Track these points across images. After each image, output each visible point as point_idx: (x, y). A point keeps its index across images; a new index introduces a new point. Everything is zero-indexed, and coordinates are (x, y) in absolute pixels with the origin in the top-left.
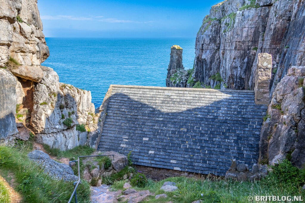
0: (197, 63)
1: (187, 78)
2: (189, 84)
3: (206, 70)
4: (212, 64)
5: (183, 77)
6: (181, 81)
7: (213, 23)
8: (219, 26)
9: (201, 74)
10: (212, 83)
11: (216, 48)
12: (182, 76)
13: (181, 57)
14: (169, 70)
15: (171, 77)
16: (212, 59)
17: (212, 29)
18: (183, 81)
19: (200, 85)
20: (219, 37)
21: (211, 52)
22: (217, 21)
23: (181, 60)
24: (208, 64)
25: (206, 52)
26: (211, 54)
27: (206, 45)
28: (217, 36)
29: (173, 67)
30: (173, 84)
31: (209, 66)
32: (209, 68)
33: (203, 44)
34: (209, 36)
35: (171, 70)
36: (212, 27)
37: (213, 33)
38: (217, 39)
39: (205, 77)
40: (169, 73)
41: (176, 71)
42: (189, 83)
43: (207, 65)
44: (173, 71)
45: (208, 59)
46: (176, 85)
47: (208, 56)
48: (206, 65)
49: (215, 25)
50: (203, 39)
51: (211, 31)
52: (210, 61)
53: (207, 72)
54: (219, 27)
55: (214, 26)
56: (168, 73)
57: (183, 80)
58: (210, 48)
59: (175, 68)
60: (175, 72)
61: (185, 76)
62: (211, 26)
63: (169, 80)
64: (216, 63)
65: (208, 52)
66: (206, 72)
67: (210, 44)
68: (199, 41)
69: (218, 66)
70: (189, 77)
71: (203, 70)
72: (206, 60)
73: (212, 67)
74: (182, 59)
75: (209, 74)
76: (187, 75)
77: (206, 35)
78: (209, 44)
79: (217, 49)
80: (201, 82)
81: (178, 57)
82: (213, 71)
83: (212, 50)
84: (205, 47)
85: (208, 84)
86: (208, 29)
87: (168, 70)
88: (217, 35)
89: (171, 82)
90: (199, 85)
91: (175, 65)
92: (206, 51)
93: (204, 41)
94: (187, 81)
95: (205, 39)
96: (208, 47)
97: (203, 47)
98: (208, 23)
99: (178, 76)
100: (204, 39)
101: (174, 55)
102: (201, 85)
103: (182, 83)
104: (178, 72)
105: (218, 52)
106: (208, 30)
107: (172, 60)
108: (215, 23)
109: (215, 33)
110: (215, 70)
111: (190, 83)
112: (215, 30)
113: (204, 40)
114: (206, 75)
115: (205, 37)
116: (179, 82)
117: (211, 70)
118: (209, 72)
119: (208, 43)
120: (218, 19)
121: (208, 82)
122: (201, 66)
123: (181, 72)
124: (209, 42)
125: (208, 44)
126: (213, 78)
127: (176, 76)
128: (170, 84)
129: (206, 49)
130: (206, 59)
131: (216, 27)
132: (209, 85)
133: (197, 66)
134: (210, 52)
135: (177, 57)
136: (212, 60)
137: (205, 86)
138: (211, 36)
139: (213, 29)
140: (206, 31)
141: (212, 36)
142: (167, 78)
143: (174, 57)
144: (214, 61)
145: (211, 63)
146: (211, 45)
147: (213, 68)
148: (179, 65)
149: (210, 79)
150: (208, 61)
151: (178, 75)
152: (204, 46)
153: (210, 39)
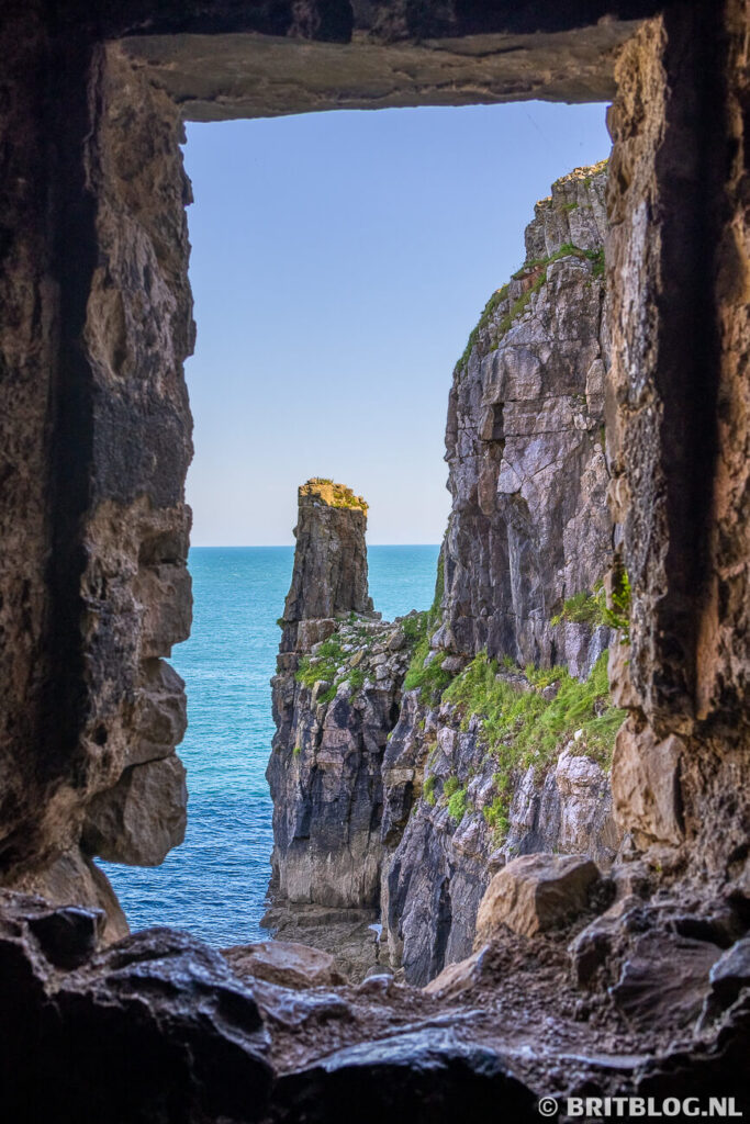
0: (463, 544)
1: (403, 664)
2: (414, 693)
3: (524, 569)
4: (562, 525)
5: (377, 659)
6: (367, 685)
7: (555, 275)
8: (596, 288)
9: (489, 612)
10: (573, 647)
11: (582, 423)
12: (368, 653)
13: (356, 549)
14: (289, 624)
15: (302, 662)
16: (563, 491)
17: (552, 310)
18: (375, 681)
19: (490, 672)
20: (599, 356)
21: (556, 452)
22: (582, 259)
23: (357, 564)
24: (537, 527)
25: (521, 452)
26: (554, 461)
27: (522, 411)
28: (584, 350)
29: (311, 603)
30: (313, 702)
31: (543, 540)
32: (545, 552)
33: (499, 407)
34: (535, 352)
35: (302, 625)
36: (552, 298)
37: (556, 332)
38: (586, 369)
39: (525, 617)
40: (288, 644)
41: (331, 630)
42: (413, 688)
43: (536, 536)
44: (314, 627)
45: (535, 494)
46: (332, 706)
47: (537, 477)
48: (525, 535)
49: (572, 285)
50: (500, 373)
51: (548, 320)
52: (552, 507)
53: (536, 581)
54: (596, 296)
55: (563, 288)
56: (281, 645)
57: (379, 674)
58: (543, 428)
59: (328, 610)
60: (326, 636)
61: (388, 652)
62: (544, 292)
63: (290, 685)
64: (588, 516)
65: (535, 448)
66: (526, 586)
67: (548, 404)
68: (467, 411)
69: (607, 537)
70: (409, 658)
71: (505, 579)
72: (523, 504)
73: (567, 541)
74: (363, 560)
75: (549, 594)
76: (403, 647)
77: (515, 347)
78: (536, 405)
79: (590, 432)
80: (492, 657)
81: (343, 548)
82: (574, 571)
83: (560, 438)
84: (513, 418)
85: (545, 659)
86: (523, 312)
87: (281, 623)
88: (585, 343)
89: (304, 691)
90: (483, 674)
91: (327, 589)
92: (520, 446)
93: (503, 385)
94: (399, 680)
95: (513, 373)
96: (531, 422)
97: (498, 423)
98: (526, 282)
99: (347, 654)
100: (506, 373)
101: (321, 530)
102: (497, 671)
103: (369, 692)
104: (344, 630)
105: (597, 447)
106: (528, 315)
107: (304, 562)
108: (567, 273)
109: (575, 333)
110: (588, 565)
111: (420, 683)
112: (569, 315)
113: (507, 379)
114: (527, 600)
115: (509, 358)
116: (355, 689)
117: (560, 561)
118: (548, 577)
119: (531, 397)
120: (585, 248)
121: (543, 642)
122: (487, 556)
123: (363, 632)
124: (536, 388)
125: (532, 402)
126: (578, 612)
127: (334, 653)
128: (298, 703)
129: (523, 430)
130: (525, 494)
131: (579, 293)
132: (553, 663)
133: (465, 565)
134: (546, 450)
135: (335, 547)
136: (562, 499)
137: (526, 673)
138: (545, 355)
139: (561, 308)
140: (514, 322)
141: (555, 353)
142: (278, 671)
143: (320, 547)
144: (575, 504)
145: (558, 516)
146: (552, 408)
147: (575, 551)
148: (347, 597)
149: (555, 620)
150: (541, 504)
151: (347, 647)
152: (507, 418)
153: (543, 370)
